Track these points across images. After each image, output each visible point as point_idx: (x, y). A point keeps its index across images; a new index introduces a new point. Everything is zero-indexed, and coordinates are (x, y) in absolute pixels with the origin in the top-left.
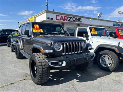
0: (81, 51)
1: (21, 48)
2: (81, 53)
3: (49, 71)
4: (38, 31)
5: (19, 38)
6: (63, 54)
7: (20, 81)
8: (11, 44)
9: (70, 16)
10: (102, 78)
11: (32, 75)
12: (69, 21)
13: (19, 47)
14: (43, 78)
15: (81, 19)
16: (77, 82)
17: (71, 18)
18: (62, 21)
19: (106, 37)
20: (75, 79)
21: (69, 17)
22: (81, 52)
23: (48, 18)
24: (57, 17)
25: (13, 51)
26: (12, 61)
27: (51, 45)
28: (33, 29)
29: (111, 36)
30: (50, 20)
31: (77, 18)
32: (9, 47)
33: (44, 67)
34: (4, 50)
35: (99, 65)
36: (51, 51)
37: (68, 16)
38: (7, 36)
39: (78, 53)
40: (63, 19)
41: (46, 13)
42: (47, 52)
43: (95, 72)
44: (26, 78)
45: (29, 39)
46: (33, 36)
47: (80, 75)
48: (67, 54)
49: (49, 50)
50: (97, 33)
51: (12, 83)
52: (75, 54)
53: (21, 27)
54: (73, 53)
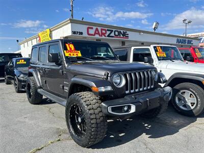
0: (152, 85)
1: (39, 85)
2: (151, 90)
4: (73, 55)
5: (32, 67)
6: (127, 92)
7: (52, 143)
8: (14, 79)
9: (110, 28)
10: (185, 128)
11: (73, 132)
12: (109, 36)
13: (35, 84)
14: (97, 135)
15: (128, 32)
16: (149, 137)
17: (112, 31)
18: (97, 36)
19: (179, 61)
20: (144, 134)
21: (108, 30)
22: (152, 87)
23: (74, 33)
25: (19, 92)
26: (24, 109)
28: (65, 51)
30: (78, 35)
31: (122, 31)
32: (9, 83)
35: (175, 107)
36: (109, 88)
37: (107, 29)
38: (3, 64)
39: (147, 90)
40: (98, 34)
41: (70, 24)
42: (104, 90)
43: (170, 119)
44: (62, 137)
45: (59, 70)
47: (149, 126)
48: (132, 91)
49: (105, 86)
50: (165, 56)
51: (40, 148)
52: (143, 91)
53: (37, 49)
54: (141, 89)
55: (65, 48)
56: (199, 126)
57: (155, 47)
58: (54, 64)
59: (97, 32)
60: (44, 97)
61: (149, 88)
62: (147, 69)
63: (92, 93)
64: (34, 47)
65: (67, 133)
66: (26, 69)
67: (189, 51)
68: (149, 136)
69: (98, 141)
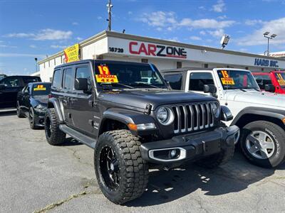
0: (211, 123)
1: (61, 119)
2: (211, 129)
3: (146, 171)
4: (107, 80)
5: (53, 96)
6: (176, 132)
7: (74, 197)
8: (29, 111)
9: (162, 45)
10: (258, 183)
11: (103, 183)
13: (56, 118)
14: (134, 188)
15: (186, 50)
16: (206, 194)
17: (163, 48)
18: (143, 55)
19: (253, 91)
20: (200, 189)
21: (158, 46)
22: (212, 125)
23: (111, 49)
24: (133, 46)
25: (35, 128)
26: (41, 151)
27: (150, 113)
28: (97, 76)
29: (262, 88)
30: (117, 53)
31: (177, 48)
32: (22, 116)
33: (136, 163)
34: (12, 124)
35: (245, 154)
36: (152, 126)
37: (156, 45)
38: (15, 90)
39: (204, 129)
40: (145, 51)
41: (107, 38)
42: (144, 128)
43: (238, 171)
44: (88, 190)
46: (98, 91)
47: (208, 180)
48: (183, 131)
49: (146, 122)
50: (233, 83)
51: (59, 203)
52: (199, 130)
53: (61, 72)
54: (196, 128)
55: (97, 72)
56: (277, 181)
57: (218, 72)
58: (82, 92)
59: (142, 49)
60: (67, 136)
61: (207, 126)
62: (204, 101)
63: (129, 132)
64: (57, 69)
65: (95, 185)
66: (44, 98)
67: (269, 77)
68: (206, 192)
69: (135, 196)
